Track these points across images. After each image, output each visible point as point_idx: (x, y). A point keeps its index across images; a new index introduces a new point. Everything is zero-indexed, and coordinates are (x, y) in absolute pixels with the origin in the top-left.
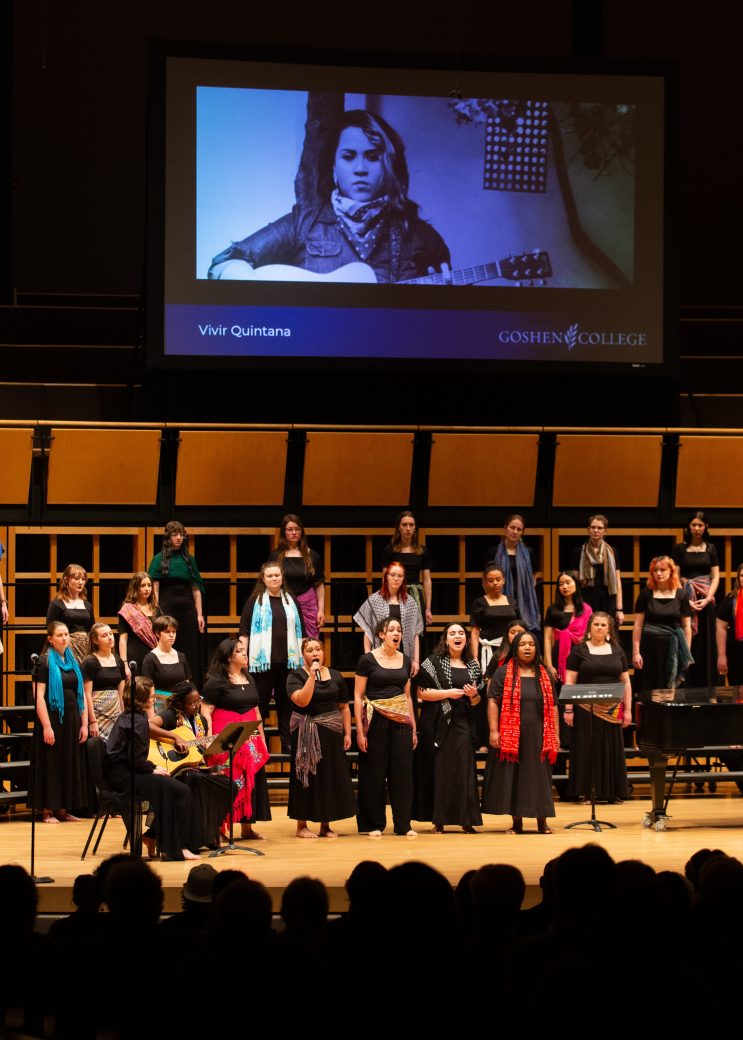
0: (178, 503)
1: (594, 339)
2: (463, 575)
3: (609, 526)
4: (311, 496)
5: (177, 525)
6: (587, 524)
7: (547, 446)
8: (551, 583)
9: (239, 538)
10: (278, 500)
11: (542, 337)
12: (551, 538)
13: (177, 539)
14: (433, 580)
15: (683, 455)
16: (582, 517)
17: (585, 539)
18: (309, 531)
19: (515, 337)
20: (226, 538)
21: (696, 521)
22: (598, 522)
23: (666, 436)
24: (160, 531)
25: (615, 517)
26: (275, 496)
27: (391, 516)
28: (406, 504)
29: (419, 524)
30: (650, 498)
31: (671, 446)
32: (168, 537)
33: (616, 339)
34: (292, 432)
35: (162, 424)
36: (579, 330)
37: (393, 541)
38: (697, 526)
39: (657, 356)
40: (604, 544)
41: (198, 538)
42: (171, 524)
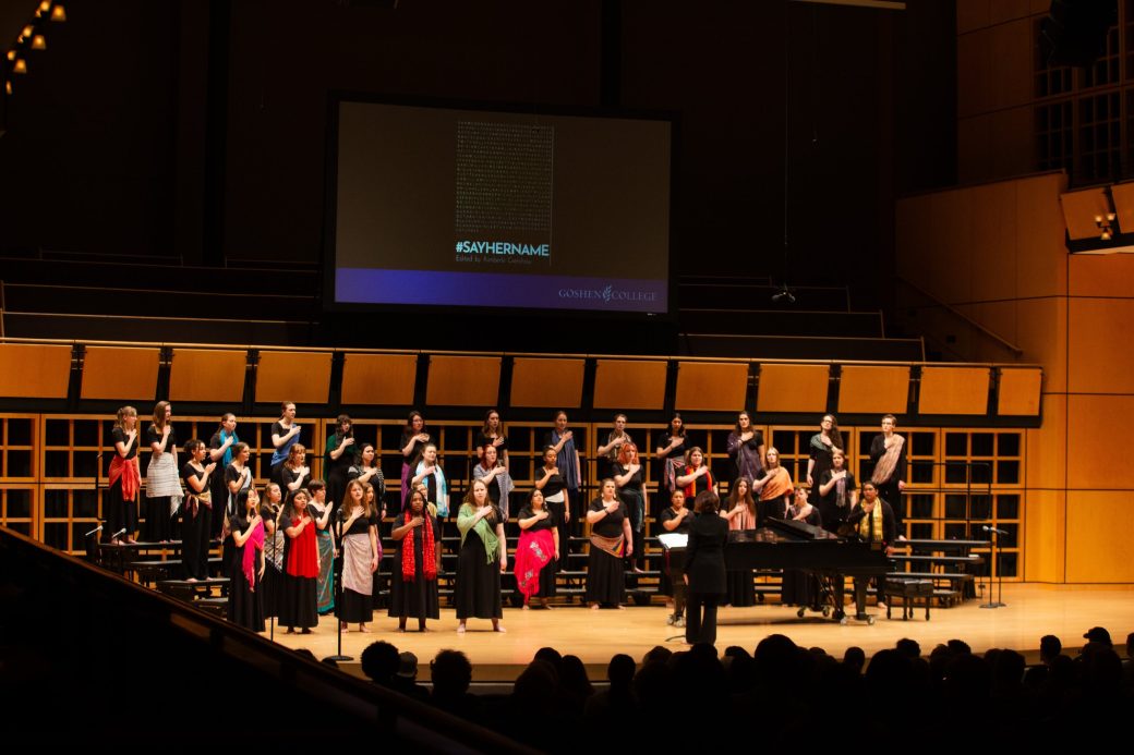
0: (342, 402)
1: (623, 296)
2: (533, 453)
3: (628, 421)
4: (431, 400)
5: (346, 417)
6: (613, 420)
7: (591, 368)
8: (592, 460)
9: (383, 427)
10: (410, 402)
11: (588, 294)
12: (592, 429)
13: (346, 426)
14: (510, 457)
15: (681, 374)
16: (610, 415)
17: (611, 430)
18: (428, 423)
19: (570, 293)
20: (374, 427)
21: (677, 419)
22: (621, 418)
23: (670, 362)
24: (334, 421)
25: (632, 416)
26: (406, 397)
27: (481, 413)
28: (495, 405)
29: (501, 418)
30: (659, 404)
31: (673, 370)
32: (340, 425)
33: (637, 296)
34: (420, 355)
35: (333, 349)
36: (612, 290)
37: (483, 430)
38: (677, 422)
39: (664, 309)
40: (624, 433)
41: (355, 427)
42: (341, 417)
